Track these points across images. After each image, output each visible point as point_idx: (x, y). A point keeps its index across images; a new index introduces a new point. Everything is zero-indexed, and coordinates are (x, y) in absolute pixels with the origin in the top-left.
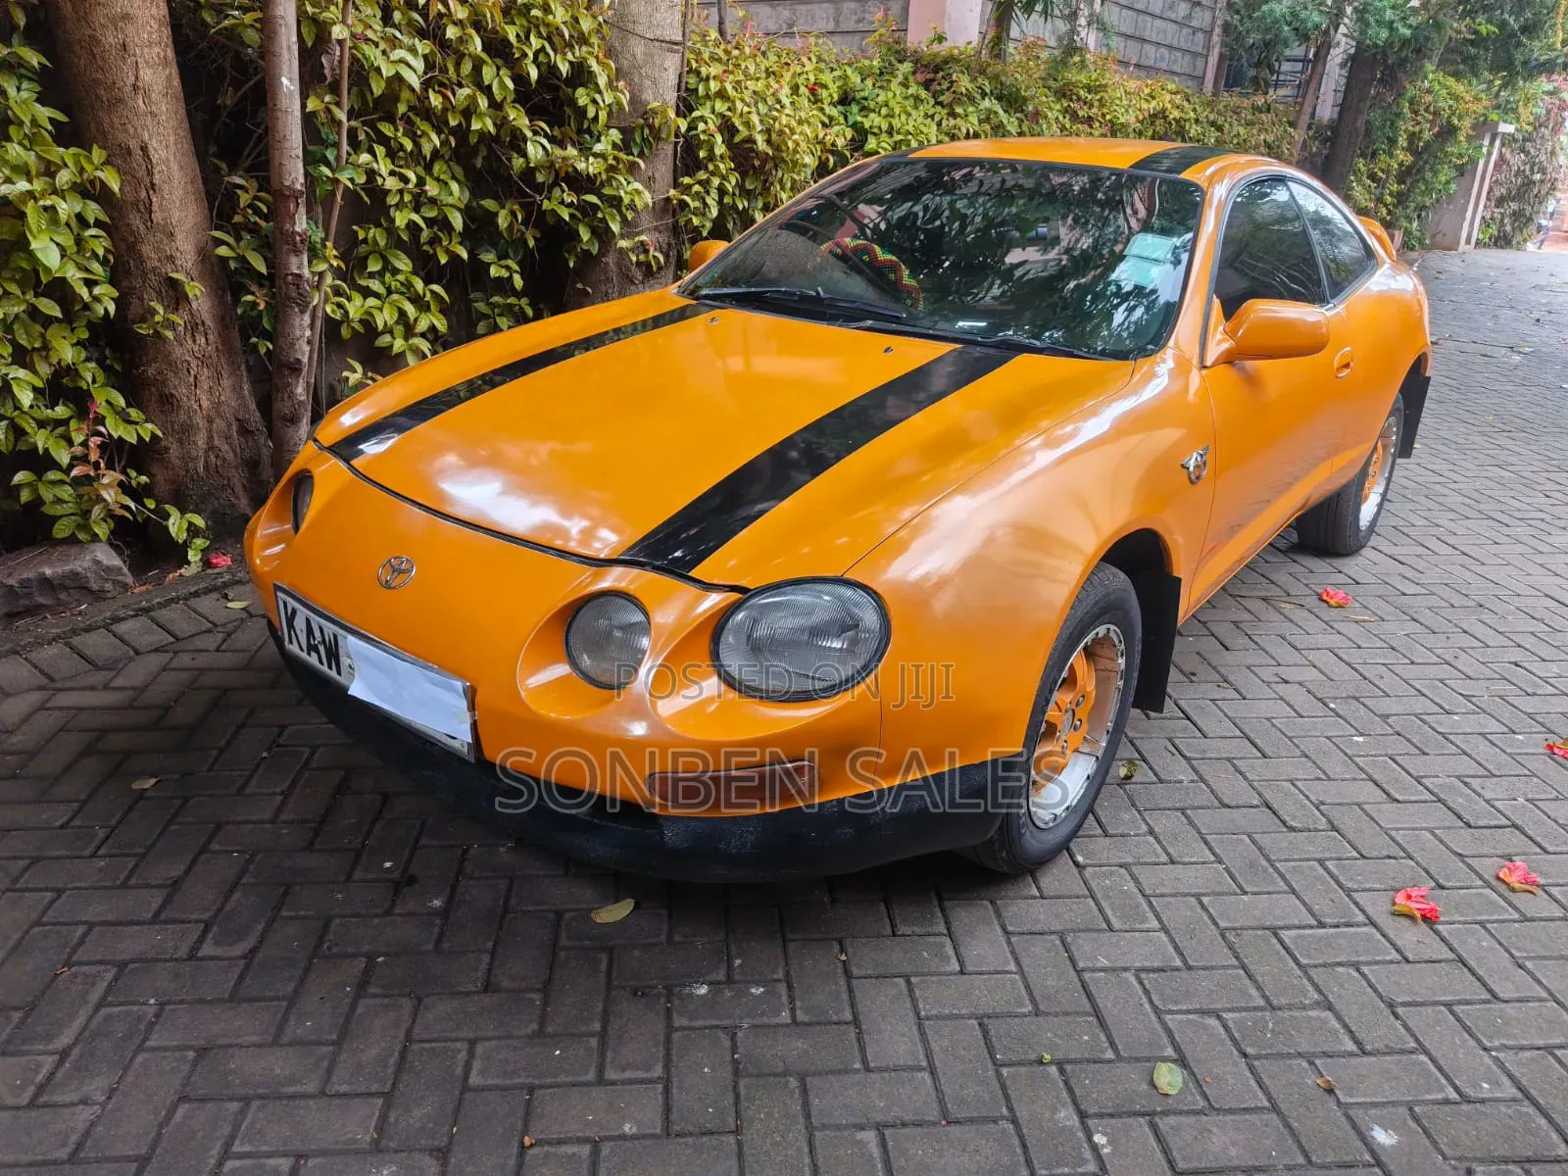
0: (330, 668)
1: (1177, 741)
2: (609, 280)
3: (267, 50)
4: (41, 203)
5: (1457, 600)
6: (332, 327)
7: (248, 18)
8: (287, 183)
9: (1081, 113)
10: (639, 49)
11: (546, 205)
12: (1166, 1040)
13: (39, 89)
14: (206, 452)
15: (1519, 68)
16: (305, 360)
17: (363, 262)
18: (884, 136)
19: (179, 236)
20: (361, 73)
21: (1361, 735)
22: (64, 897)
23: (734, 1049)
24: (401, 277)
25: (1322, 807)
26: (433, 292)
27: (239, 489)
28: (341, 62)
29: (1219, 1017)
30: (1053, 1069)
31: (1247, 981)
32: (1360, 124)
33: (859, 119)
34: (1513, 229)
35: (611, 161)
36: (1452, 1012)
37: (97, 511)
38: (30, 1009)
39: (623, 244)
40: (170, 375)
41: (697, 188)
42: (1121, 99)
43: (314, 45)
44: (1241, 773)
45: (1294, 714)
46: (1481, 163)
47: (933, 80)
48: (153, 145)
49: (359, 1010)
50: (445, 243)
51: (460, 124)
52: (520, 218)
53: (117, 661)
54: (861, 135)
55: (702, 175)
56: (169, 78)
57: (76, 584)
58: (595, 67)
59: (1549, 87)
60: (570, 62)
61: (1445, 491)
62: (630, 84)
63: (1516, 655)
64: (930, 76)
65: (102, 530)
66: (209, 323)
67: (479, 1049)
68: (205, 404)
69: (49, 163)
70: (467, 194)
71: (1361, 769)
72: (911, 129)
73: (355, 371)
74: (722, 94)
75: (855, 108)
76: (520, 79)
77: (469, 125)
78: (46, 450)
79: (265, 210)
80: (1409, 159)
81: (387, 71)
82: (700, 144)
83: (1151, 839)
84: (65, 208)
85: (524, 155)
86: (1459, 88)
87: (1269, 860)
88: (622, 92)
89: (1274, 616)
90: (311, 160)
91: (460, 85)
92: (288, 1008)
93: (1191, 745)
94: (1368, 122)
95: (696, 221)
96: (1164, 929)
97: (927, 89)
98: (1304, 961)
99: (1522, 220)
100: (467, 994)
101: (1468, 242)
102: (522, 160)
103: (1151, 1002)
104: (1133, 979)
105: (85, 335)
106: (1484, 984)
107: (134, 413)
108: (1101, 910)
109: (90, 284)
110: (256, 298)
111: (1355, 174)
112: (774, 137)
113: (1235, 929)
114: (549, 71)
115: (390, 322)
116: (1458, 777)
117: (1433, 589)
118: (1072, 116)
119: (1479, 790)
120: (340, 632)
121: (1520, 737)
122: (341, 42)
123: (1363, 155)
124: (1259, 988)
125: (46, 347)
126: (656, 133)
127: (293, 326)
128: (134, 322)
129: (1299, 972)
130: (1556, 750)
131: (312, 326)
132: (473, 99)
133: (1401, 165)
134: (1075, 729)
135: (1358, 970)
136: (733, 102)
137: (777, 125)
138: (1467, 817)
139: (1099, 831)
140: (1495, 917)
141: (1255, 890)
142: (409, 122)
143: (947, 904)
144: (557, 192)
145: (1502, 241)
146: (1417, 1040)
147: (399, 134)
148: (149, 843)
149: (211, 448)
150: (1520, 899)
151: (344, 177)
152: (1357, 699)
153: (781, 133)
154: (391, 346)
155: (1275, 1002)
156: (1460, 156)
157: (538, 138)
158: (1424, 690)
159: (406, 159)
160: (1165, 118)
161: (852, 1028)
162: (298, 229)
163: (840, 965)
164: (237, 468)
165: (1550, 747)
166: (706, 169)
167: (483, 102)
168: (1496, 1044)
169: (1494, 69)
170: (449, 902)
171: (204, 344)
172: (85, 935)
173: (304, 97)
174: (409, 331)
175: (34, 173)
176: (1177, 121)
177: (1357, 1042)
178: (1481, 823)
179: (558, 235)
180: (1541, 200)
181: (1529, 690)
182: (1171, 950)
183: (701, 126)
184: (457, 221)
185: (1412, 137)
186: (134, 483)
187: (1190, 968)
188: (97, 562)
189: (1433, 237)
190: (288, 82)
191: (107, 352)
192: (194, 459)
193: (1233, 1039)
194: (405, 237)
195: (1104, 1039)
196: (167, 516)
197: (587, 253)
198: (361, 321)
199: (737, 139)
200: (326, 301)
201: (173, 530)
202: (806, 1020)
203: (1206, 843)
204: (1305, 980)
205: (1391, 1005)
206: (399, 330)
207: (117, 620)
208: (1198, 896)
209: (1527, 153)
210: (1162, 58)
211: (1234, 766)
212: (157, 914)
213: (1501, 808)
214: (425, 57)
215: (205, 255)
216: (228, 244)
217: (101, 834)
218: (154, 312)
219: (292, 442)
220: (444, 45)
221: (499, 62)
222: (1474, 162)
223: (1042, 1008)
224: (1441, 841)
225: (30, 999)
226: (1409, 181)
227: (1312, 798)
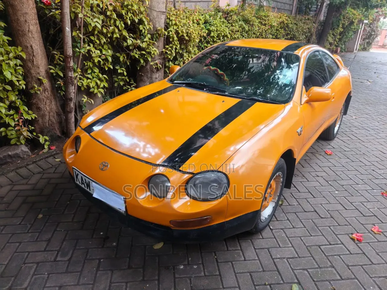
0: (87, 188)
1: (293, 194)
2: (148, 72)
3: (62, 20)
4: (6, 62)
5: (358, 152)
6: (79, 88)
7: (57, 12)
8: (68, 54)
9: (263, 23)
10: (155, 14)
11: (132, 54)
12: (295, 278)
13: (4, 32)
14: (48, 121)
15: (369, 7)
16: (73, 97)
17: (86, 70)
18: (215, 32)
19: (41, 68)
20: (86, 25)
21: (337, 191)
22: (22, 244)
23: (191, 283)
24: (96, 74)
25: (329, 211)
26: (104, 77)
27: (57, 129)
28: (81, 22)
29: (307, 271)
30: (268, 287)
31: (313, 261)
32: (331, 22)
33: (209, 28)
34: (367, 47)
35: (148, 43)
36: (363, 268)
37: (22, 137)
38: (16, 277)
39: (152, 63)
40: (39, 102)
41: (170, 48)
42: (273, 19)
43: (74, 18)
44: (309, 202)
45: (321, 185)
46: (360, 30)
47: (227, 17)
48: (34, 45)
49: (98, 275)
50: (107, 64)
51: (111, 35)
52: (126, 58)
53: (29, 177)
54: (210, 32)
55: (171, 45)
56: (37, 28)
57: (17, 156)
58: (144, 20)
59: (376, 11)
60: (138, 19)
61: (354, 121)
62: (153, 23)
63: (373, 168)
64: (226, 16)
65: (23, 142)
66: (48, 89)
67: (128, 285)
68: (48, 109)
69: (7, 51)
70: (112, 52)
71: (338, 201)
72: (222, 30)
73: (85, 98)
74: (176, 24)
75: (208, 25)
76: (126, 24)
77: (113, 36)
78: (8, 123)
79: (62, 60)
80: (342, 30)
81: (93, 25)
82: (170, 38)
83: (288, 221)
84: (12, 63)
85: (127, 42)
86: (355, 12)
87: (317, 227)
88: (151, 25)
89: (314, 157)
90: (74, 47)
91: (111, 26)
92: (80, 275)
93: (297, 195)
94: (332, 21)
95: (169, 57)
96: (293, 246)
97: (226, 19)
98: (327, 255)
99: (369, 44)
100: (124, 269)
101: (356, 50)
102: (126, 43)
103: (291, 267)
104: (286, 261)
105: (17, 93)
106: (370, 260)
107: (30, 112)
108: (277, 242)
109: (18, 81)
110: (60, 82)
111: (329, 34)
112: (189, 35)
113: (309, 246)
114: (133, 21)
115: (94, 86)
116: (361, 202)
117: (353, 149)
118: (261, 23)
119: (366, 206)
120: (91, 181)
121: (375, 191)
122: (81, 18)
123: (331, 29)
124: (316, 262)
125: (8, 97)
126: (159, 35)
127: (70, 89)
128: (30, 89)
129: (325, 258)
130: (384, 194)
131: (74, 89)
132: (114, 29)
133: (340, 31)
134: (271, 196)
135: (340, 257)
136: (179, 26)
137: (189, 32)
138: (364, 213)
139: (276, 220)
140: (372, 241)
141: (314, 235)
142: (98, 36)
143: (240, 241)
144: (135, 51)
145: (364, 49)
146: (355, 276)
147: (96, 39)
148: (41, 228)
149: (50, 119)
150: (377, 236)
151: (82, 51)
152: (336, 181)
153: (190, 34)
154: (94, 91)
155: (320, 266)
156: (355, 29)
157: (130, 38)
158: (352, 178)
159: (97, 45)
160: (283, 23)
161: (219, 276)
162: (71, 65)
163: (215, 259)
164: (56, 124)
165: (382, 194)
166: (172, 43)
167: (117, 31)
168: (374, 276)
169: (363, 7)
170: (118, 244)
171: (48, 94)
172: (28, 255)
173: (72, 32)
174: (98, 87)
175: (4, 54)
176: (286, 24)
177: (341, 277)
178: (367, 215)
179: (135, 62)
180: (374, 39)
181: (377, 177)
182: (295, 252)
183: (171, 33)
184: (110, 59)
185: (343, 24)
186: (30, 129)
187: (300, 257)
188: (22, 150)
189: (348, 49)
190: (68, 29)
191: (23, 97)
192: (46, 123)
193: (311, 277)
194: (97, 64)
195: (280, 278)
196: (39, 137)
197: (142, 66)
198: (87, 86)
199: (180, 35)
200: (78, 81)
201: (41, 141)
202: (208, 274)
203: (302, 222)
204: (327, 260)
205: (348, 266)
206: (96, 87)
207: (28, 165)
208: (300, 237)
209: (371, 28)
210: (282, 6)
211: (307, 200)
212: (45, 249)
213: (371, 211)
214: (102, 20)
215: (47, 72)
216: (53, 69)
217: (29, 227)
218: (35, 87)
219: (70, 117)
220: (106, 16)
221: (121, 20)
222: (358, 30)
223: (265, 269)
224: (358, 220)
225: (16, 274)
226: (342, 35)
227: (326, 209)
